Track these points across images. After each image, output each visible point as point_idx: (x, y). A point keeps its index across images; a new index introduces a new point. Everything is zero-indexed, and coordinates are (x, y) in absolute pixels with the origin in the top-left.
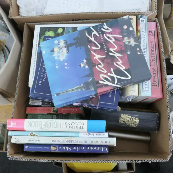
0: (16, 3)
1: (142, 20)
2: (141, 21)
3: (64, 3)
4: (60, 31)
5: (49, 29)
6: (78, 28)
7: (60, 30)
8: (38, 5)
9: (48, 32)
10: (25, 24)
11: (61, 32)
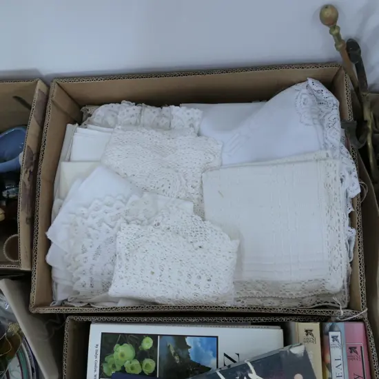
0: (45, 261)
1: (333, 337)
2: (331, 339)
3: (153, 273)
4: (147, 344)
5: (123, 339)
6: (187, 340)
7: (148, 342)
8: (93, 265)
9: (121, 345)
10: (68, 320)
11: (149, 348)
